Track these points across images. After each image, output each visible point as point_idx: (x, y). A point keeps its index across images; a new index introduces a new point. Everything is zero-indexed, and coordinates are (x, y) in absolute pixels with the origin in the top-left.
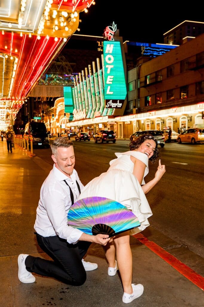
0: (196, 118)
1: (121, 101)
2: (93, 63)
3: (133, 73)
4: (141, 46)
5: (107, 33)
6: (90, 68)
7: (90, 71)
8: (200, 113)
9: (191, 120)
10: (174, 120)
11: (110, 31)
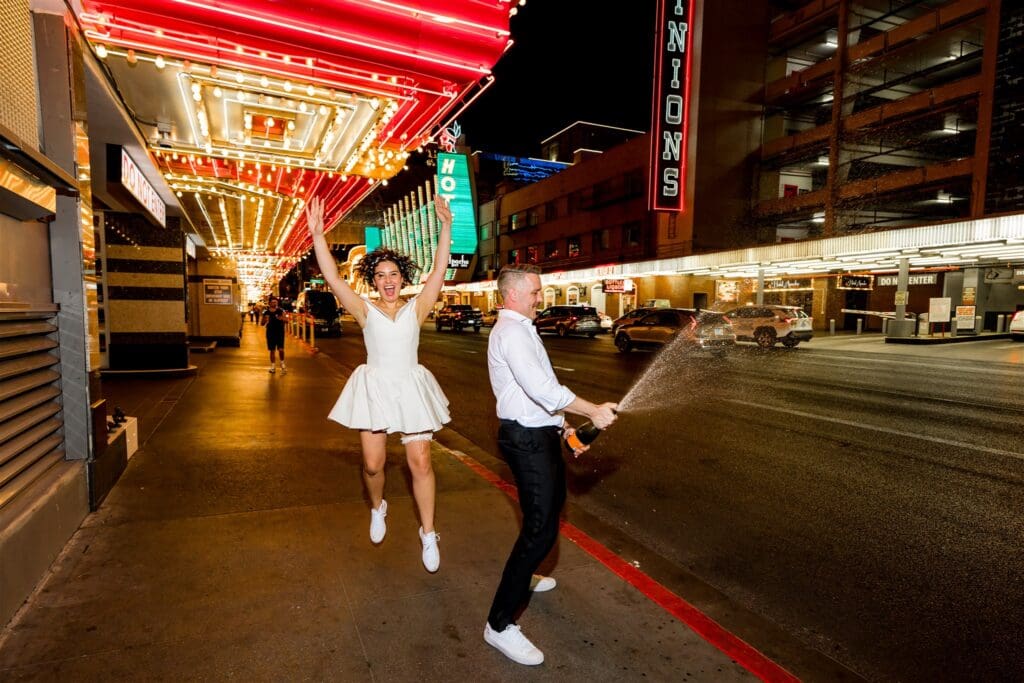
0: (592, 290)
1: (468, 257)
2: (420, 188)
3: (488, 209)
4: (502, 162)
5: (445, 139)
6: (413, 197)
7: (413, 202)
8: (599, 282)
9: (585, 293)
10: (558, 292)
11: (449, 137)
